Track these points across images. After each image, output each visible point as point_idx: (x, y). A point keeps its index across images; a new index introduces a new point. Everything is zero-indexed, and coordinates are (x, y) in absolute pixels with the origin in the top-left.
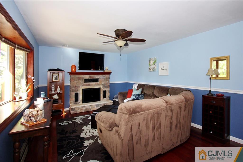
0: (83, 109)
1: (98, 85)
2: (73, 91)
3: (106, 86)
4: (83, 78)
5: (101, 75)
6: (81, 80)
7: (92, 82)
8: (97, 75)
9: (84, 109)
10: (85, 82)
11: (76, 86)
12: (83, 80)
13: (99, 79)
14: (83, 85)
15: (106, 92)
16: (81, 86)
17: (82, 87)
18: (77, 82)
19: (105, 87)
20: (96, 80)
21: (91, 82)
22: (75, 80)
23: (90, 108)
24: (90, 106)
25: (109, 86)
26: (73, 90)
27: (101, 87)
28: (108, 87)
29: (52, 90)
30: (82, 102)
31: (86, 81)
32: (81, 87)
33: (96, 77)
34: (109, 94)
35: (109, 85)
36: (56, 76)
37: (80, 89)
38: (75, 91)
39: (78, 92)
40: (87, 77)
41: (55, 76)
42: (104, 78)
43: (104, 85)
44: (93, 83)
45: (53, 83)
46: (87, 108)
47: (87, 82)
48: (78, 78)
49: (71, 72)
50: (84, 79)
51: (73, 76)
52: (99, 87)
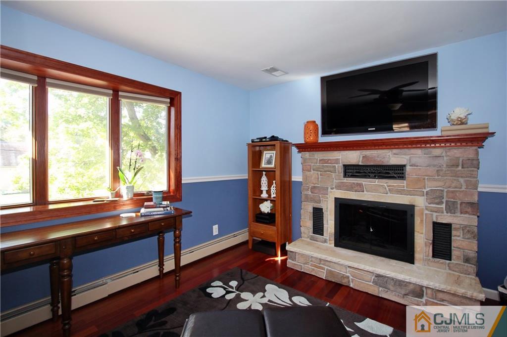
0: (320, 268)
1: (401, 192)
2: (308, 199)
3: (454, 203)
4: (337, 162)
5: (418, 152)
6: (330, 169)
7: (374, 177)
8: (395, 151)
9: (323, 269)
10: (345, 176)
11: (314, 187)
12: (339, 168)
13: (408, 168)
14: (339, 187)
15: (454, 233)
16: (332, 189)
17: (335, 190)
18: (319, 173)
19: (444, 206)
20: (396, 172)
21: (369, 177)
22: (315, 167)
23: (348, 274)
24: (348, 269)
25: (471, 204)
26: (307, 196)
27: (420, 202)
28: (469, 210)
29: (262, 189)
30: (333, 242)
31: (351, 171)
32: (329, 190)
33: (392, 157)
34: (476, 248)
35: (475, 199)
36: (271, 156)
37: (328, 196)
38: (313, 200)
39: (322, 205)
40: (354, 157)
41: (268, 156)
42: (436, 162)
43: (435, 197)
44: (377, 182)
45: (264, 173)
46: (337, 270)
47: (353, 176)
48: (320, 160)
49: (304, 142)
50: (341, 165)
51: (307, 155)
52: (407, 203)
